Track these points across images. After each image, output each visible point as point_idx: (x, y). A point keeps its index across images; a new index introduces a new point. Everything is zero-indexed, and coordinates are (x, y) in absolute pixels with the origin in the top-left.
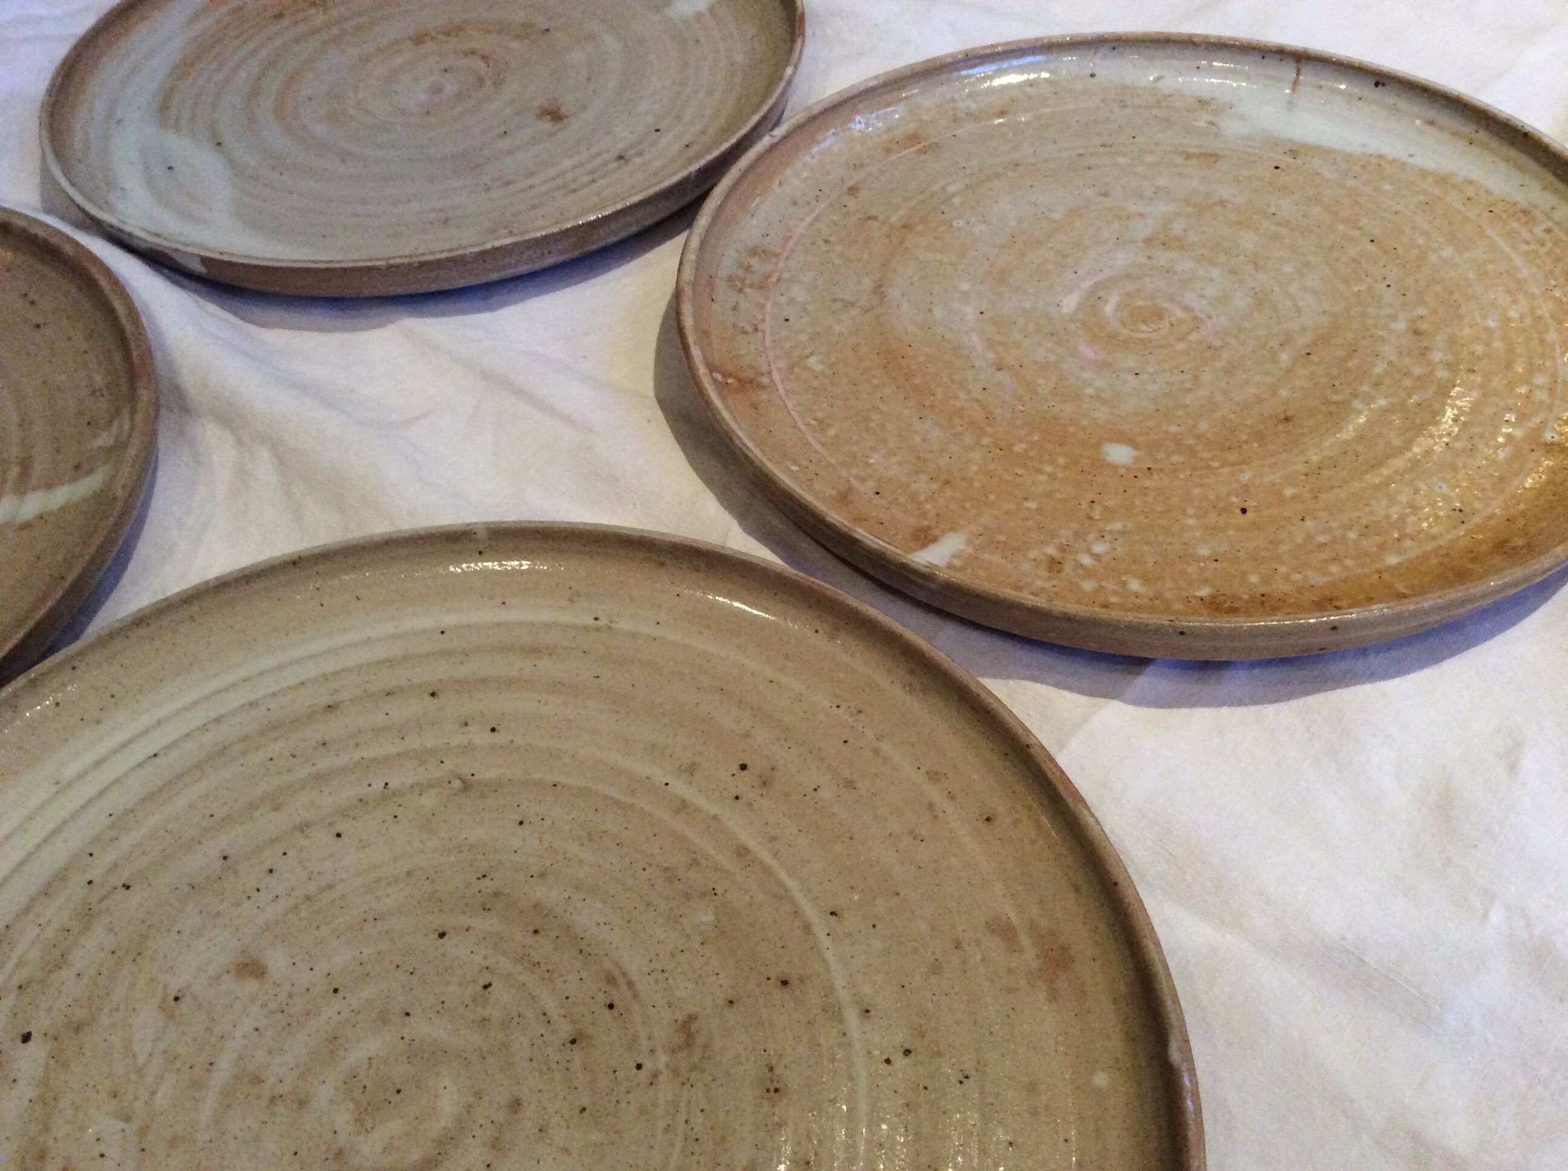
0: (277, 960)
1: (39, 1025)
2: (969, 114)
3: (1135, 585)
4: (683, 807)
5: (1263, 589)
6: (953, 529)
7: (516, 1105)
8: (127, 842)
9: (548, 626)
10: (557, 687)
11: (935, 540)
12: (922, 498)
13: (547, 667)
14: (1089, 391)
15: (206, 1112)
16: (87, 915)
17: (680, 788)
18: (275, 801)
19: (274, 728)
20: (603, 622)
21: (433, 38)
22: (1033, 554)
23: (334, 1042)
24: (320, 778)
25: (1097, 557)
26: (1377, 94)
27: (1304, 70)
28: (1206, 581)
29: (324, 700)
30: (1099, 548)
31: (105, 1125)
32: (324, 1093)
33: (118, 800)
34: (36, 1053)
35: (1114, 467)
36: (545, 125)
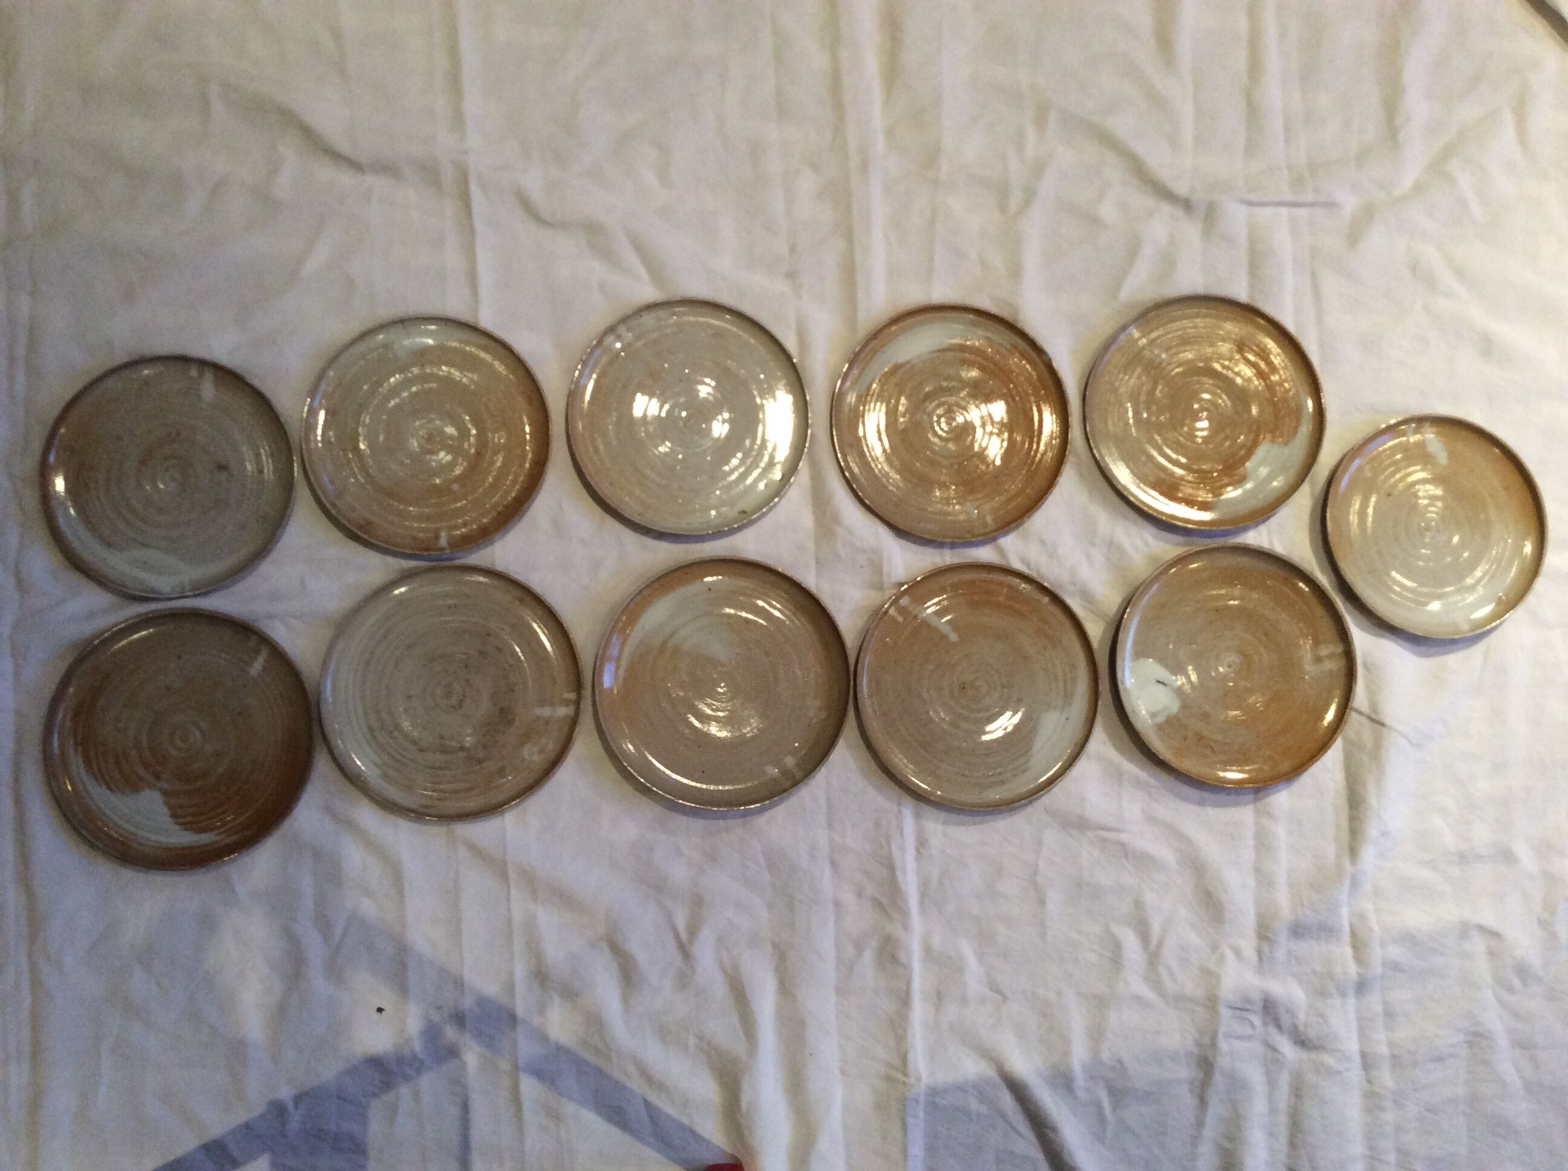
0: (412, 693)
2: (332, 393)
4: (447, 622)
6: (441, 531)
7: (467, 681)
8: (369, 699)
11: (440, 536)
12: (429, 528)
17: (444, 619)
18: (382, 674)
36: (224, 475)
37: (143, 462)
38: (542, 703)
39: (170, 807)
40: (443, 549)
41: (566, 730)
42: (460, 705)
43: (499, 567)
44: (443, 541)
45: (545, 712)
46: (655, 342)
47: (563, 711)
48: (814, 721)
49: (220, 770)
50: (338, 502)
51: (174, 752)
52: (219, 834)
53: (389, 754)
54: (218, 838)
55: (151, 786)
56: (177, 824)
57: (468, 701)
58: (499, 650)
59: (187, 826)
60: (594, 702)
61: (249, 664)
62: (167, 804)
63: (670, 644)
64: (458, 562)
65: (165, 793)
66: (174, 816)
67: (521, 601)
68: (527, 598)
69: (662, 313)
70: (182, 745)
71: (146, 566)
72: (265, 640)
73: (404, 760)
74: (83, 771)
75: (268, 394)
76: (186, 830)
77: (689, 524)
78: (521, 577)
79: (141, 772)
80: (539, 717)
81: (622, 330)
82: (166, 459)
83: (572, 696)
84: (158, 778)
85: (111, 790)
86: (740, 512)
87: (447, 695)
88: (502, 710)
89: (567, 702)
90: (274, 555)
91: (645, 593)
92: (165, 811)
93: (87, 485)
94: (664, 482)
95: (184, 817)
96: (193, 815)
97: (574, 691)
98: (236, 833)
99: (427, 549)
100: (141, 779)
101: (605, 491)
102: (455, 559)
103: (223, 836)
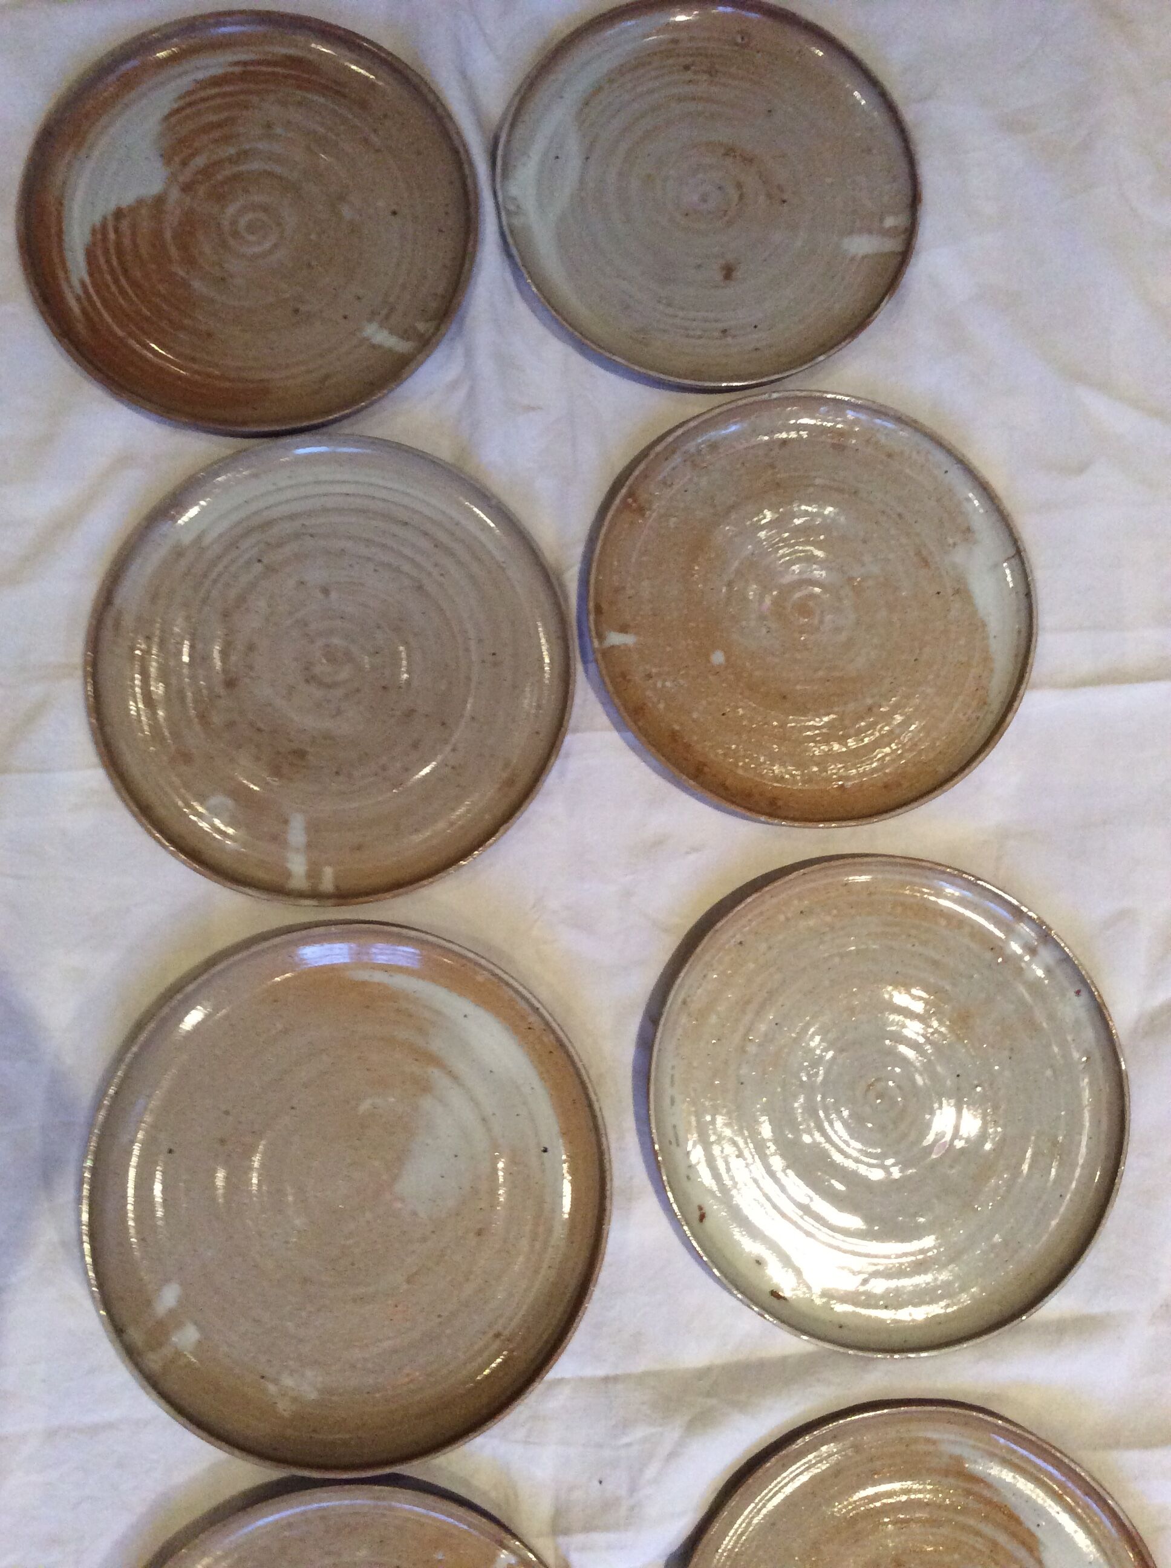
0: (334, 595)
1: (265, 561)
2: (877, 443)
3: (661, 706)
4: (467, 650)
5: (693, 744)
6: (636, 634)
7: (358, 690)
8: (322, 520)
9: (489, 552)
10: (471, 577)
11: (626, 632)
12: (641, 613)
13: (475, 568)
14: (744, 623)
15: (289, 622)
16: (297, 536)
17: (473, 645)
18: (368, 542)
19: (387, 517)
20: (504, 565)
21: (735, 156)
22: (648, 667)
23: (331, 632)
24: (384, 546)
25: (664, 686)
26: (1022, 596)
27: (1013, 561)
28: (682, 724)
29: (406, 519)
30: (668, 684)
31: (262, 603)
32: (320, 642)
33: (330, 503)
34: (258, 568)
35: (709, 661)
36: (719, 277)
37: (730, 152)
38: (314, 828)
39: (134, 209)
40: (601, 637)
41: (260, 874)
42: (311, 680)
43: (571, 741)
44: (615, 639)
45: (297, 834)
46: (1031, 1025)
47: (297, 866)
48: (272, 1388)
49: (196, 284)
50: (677, 459)
51: (231, 210)
52: (83, 285)
53: (219, 557)
54: (76, 282)
55: (173, 178)
56: (105, 218)
57: (318, 693)
58: (415, 746)
59: (100, 233)
60: (318, 924)
61: (385, 322)
62: (140, 202)
63: (435, 1073)
64: (579, 668)
65: (159, 201)
66: (119, 214)
67: (510, 782)
68: (514, 794)
69: (1089, 1034)
70: (243, 222)
71: (554, 157)
72: (426, 344)
73: (207, 583)
74: (200, 75)
75: (863, 336)
76: (94, 232)
77: (673, 1102)
78: (552, 780)
79: (200, 161)
80: (286, 822)
81: (1046, 954)
82: (739, 186)
83: (327, 883)
84: (187, 188)
85: (167, 118)
86: (700, 1208)
87: (330, 655)
88: (301, 754)
89: (314, 873)
90: (577, 359)
91: (533, 1018)
92: (128, 199)
93: (687, 68)
94: (752, 1049)
95: (116, 230)
96: (119, 245)
97: (337, 887)
98: (84, 311)
99: (599, 610)
100: (184, 163)
101: (728, 932)
102: (585, 662)
103: (79, 291)
